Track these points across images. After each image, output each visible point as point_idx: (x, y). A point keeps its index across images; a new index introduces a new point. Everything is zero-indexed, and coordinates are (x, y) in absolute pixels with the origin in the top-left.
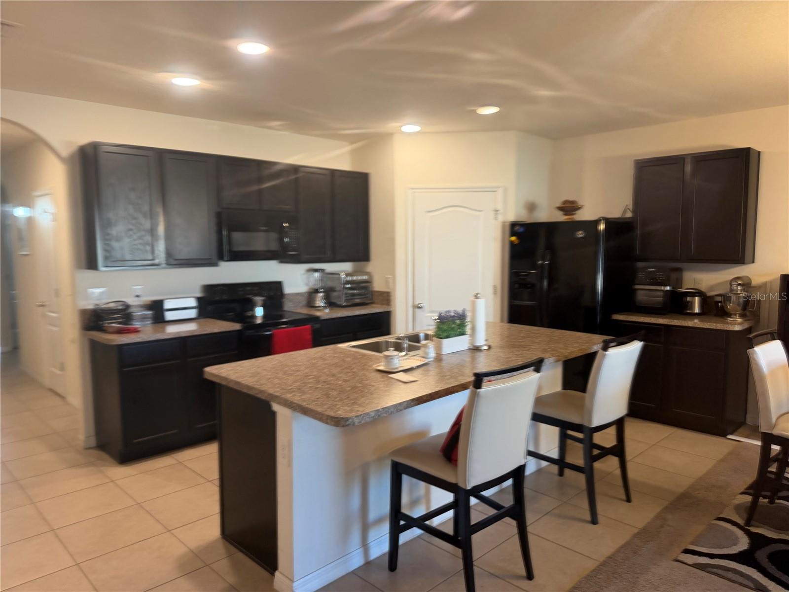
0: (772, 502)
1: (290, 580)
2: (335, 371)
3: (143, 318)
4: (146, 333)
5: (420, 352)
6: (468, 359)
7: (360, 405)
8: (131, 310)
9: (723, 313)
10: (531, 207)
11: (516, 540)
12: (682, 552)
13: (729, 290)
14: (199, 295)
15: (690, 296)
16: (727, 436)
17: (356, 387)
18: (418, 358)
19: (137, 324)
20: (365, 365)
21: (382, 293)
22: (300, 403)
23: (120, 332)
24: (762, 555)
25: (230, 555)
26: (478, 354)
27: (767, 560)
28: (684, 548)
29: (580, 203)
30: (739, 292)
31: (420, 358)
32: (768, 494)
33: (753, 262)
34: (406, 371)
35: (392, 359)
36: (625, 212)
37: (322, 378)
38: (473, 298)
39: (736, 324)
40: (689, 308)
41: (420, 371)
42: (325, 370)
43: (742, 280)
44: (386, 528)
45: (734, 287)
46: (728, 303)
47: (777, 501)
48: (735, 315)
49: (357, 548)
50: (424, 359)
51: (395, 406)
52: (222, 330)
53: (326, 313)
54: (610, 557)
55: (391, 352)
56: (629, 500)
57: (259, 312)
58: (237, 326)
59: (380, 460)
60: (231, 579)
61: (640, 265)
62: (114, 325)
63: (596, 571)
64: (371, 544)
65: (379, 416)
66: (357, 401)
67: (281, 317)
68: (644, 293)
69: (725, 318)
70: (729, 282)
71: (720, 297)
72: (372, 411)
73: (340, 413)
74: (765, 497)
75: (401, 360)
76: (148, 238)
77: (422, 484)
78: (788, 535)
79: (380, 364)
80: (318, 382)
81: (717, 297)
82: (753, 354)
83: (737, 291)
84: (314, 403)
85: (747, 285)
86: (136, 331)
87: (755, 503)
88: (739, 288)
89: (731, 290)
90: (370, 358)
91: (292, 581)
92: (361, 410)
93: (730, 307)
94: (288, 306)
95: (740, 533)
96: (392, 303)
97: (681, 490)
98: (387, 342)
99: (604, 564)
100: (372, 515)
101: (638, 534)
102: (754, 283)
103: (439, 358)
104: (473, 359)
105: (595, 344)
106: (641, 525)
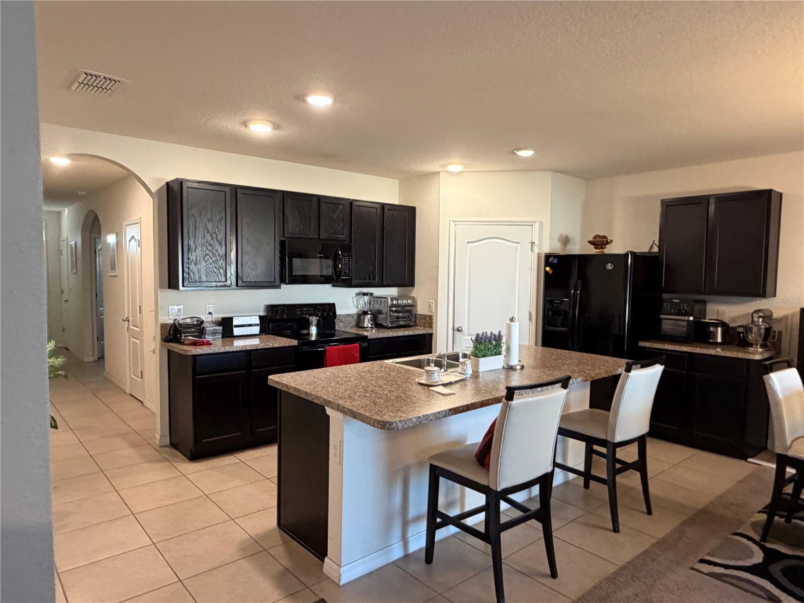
0: (788, 521)
1: (339, 566)
2: (381, 383)
3: (214, 333)
4: (217, 346)
5: (459, 369)
6: (503, 377)
7: (403, 412)
8: (205, 325)
9: (745, 344)
10: (566, 241)
11: (542, 543)
12: (699, 562)
13: (751, 322)
14: (262, 314)
15: (713, 327)
16: (747, 459)
17: (400, 397)
18: (456, 374)
19: (209, 338)
20: (408, 379)
21: (424, 317)
22: (351, 408)
23: (194, 344)
24: (776, 569)
25: (285, 543)
26: (512, 373)
27: (781, 573)
28: (700, 558)
29: (609, 238)
30: (761, 324)
31: (458, 374)
32: (785, 514)
33: (775, 295)
34: (444, 385)
35: (433, 373)
36: (651, 247)
37: (371, 388)
38: (508, 321)
39: (757, 354)
40: (712, 337)
41: (457, 385)
42: (373, 382)
43: (763, 313)
44: (423, 526)
45: (756, 319)
46: (749, 334)
47: (793, 521)
48: (757, 345)
49: (398, 541)
50: (462, 375)
51: (434, 414)
52: (282, 345)
53: (372, 334)
54: (629, 563)
55: (432, 368)
56: (649, 512)
57: (314, 330)
58: (295, 342)
59: (420, 464)
60: (286, 563)
61: (665, 296)
62: (190, 338)
63: (616, 574)
64: (410, 539)
65: (420, 422)
66: (401, 409)
67: (333, 335)
68: (670, 323)
69: (747, 348)
70: (751, 314)
71: (742, 328)
72: (415, 418)
73: (386, 418)
74: (781, 517)
75: (441, 376)
76: (221, 262)
77: (458, 486)
78: (802, 552)
79: (422, 378)
80: (366, 391)
81: (740, 328)
82: (768, 380)
83: (759, 323)
84: (362, 409)
85: (767, 317)
86: (209, 344)
87: (770, 520)
88: (761, 320)
89: (753, 322)
90: (413, 373)
91: (340, 566)
92: (404, 416)
93: (751, 337)
94: (339, 326)
95: (755, 548)
96: (434, 326)
97: (700, 507)
98: (428, 360)
99: (624, 568)
100: (412, 513)
101: (657, 543)
102: (775, 316)
103: (476, 375)
104: (507, 377)
105: (620, 367)
106: (660, 536)
